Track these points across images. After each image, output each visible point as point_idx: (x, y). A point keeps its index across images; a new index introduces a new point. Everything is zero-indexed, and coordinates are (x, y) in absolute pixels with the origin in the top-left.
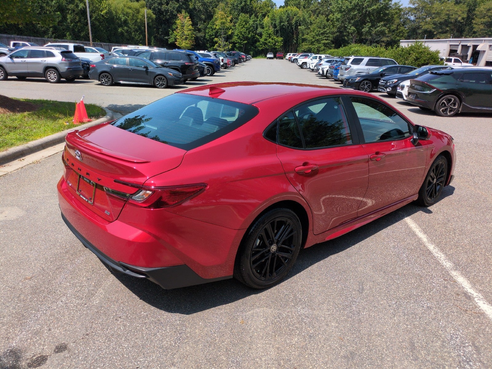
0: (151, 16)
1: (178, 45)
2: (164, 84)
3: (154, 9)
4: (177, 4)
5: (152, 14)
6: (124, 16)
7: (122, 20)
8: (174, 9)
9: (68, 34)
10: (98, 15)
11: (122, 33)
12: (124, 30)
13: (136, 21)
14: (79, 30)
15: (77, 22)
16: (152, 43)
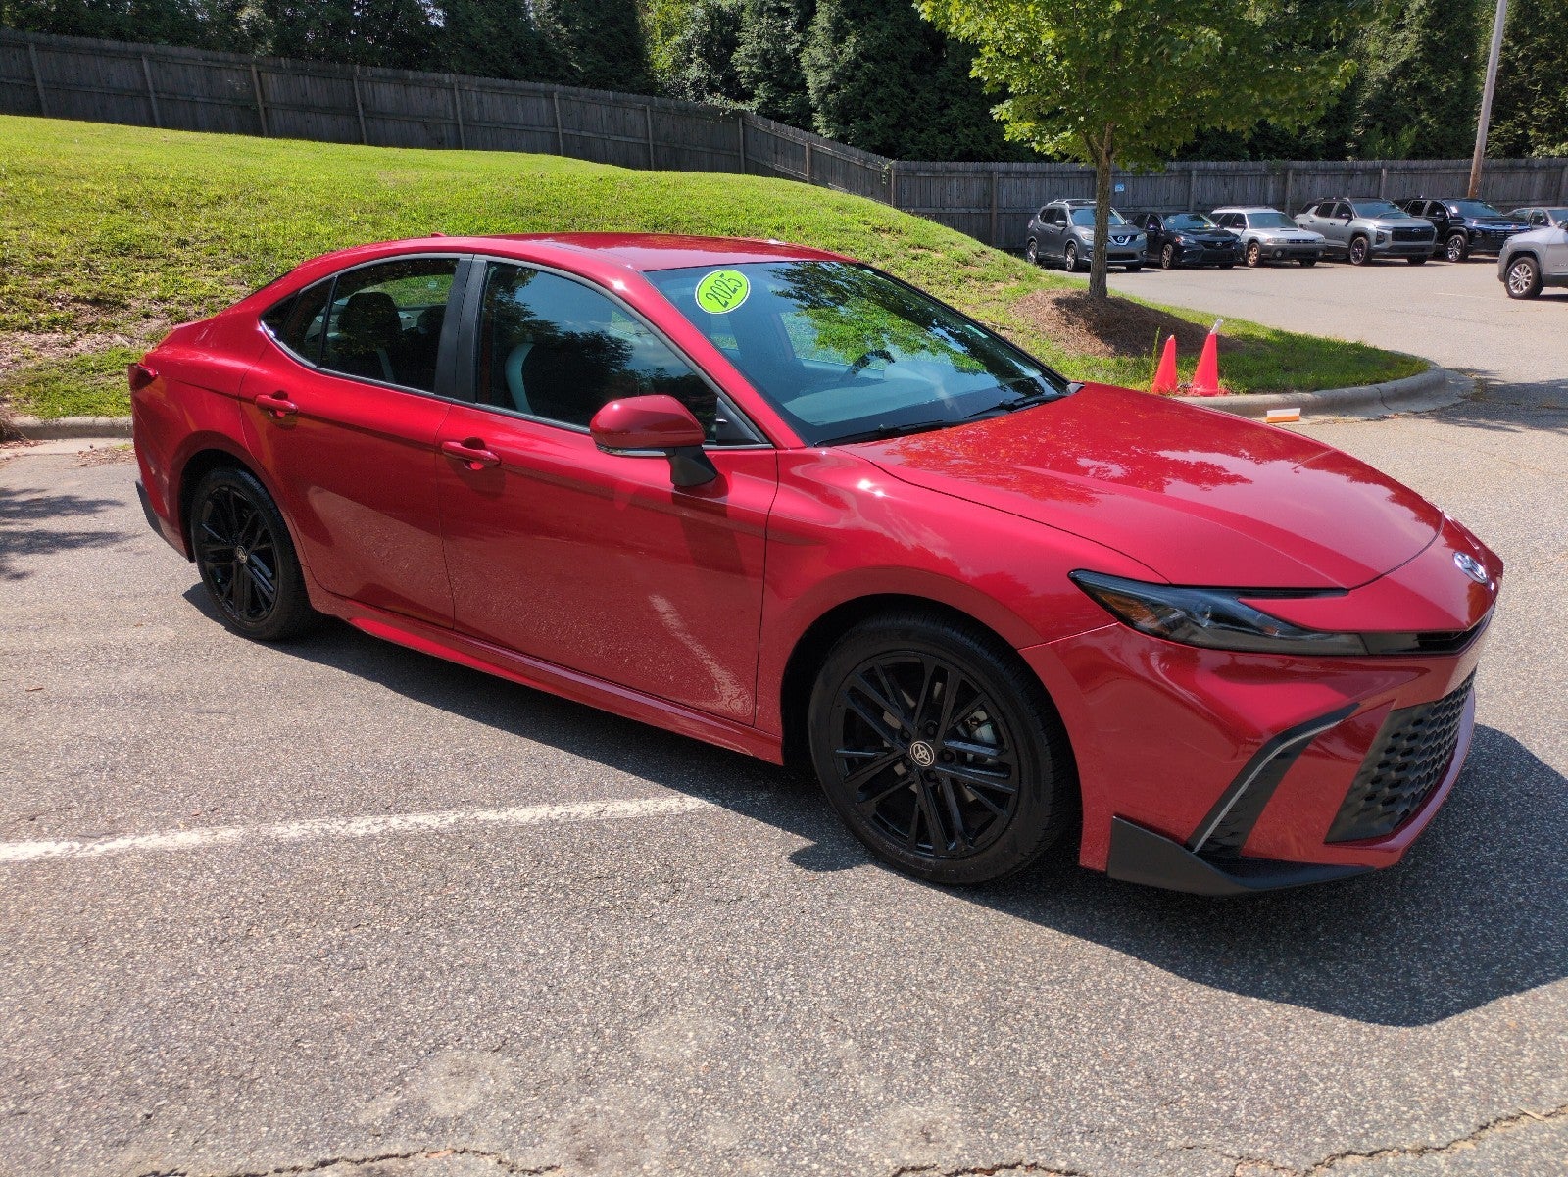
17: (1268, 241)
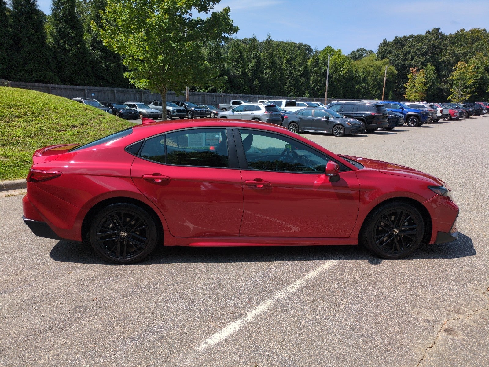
0: (393, 71)
1: (406, 98)
2: (341, 133)
3: (397, 65)
4: (422, 59)
5: (394, 70)
6: (364, 74)
7: (362, 77)
8: (418, 63)
9: (307, 92)
10: (338, 75)
11: (359, 90)
12: (361, 86)
13: (376, 78)
14: (318, 88)
15: (318, 82)
16: (390, 97)
17: (145, 112)
